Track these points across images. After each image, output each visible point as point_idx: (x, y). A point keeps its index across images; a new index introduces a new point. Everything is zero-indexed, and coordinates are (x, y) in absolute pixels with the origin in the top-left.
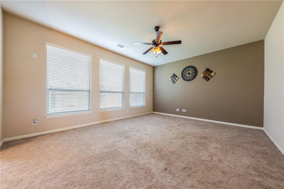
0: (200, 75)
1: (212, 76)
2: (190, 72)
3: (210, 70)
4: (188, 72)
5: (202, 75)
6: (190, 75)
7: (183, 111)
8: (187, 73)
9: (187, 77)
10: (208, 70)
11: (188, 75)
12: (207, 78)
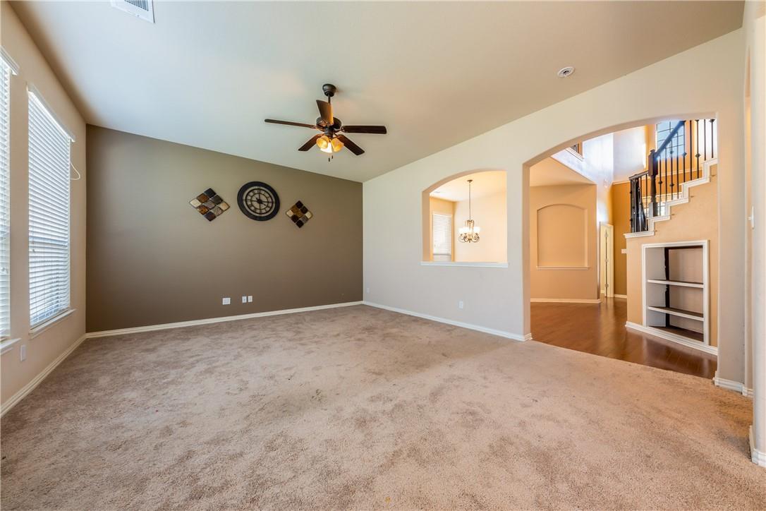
0: (286, 211)
1: (307, 219)
2: (263, 198)
3: (304, 205)
4: (257, 196)
5: (291, 213)
6: (263, 206)
7: (246, 301)
8: (254, 199)
9: (256, 209)
10: (299, 205)
11: (256, 205)
12: (298, 221)
